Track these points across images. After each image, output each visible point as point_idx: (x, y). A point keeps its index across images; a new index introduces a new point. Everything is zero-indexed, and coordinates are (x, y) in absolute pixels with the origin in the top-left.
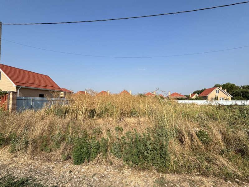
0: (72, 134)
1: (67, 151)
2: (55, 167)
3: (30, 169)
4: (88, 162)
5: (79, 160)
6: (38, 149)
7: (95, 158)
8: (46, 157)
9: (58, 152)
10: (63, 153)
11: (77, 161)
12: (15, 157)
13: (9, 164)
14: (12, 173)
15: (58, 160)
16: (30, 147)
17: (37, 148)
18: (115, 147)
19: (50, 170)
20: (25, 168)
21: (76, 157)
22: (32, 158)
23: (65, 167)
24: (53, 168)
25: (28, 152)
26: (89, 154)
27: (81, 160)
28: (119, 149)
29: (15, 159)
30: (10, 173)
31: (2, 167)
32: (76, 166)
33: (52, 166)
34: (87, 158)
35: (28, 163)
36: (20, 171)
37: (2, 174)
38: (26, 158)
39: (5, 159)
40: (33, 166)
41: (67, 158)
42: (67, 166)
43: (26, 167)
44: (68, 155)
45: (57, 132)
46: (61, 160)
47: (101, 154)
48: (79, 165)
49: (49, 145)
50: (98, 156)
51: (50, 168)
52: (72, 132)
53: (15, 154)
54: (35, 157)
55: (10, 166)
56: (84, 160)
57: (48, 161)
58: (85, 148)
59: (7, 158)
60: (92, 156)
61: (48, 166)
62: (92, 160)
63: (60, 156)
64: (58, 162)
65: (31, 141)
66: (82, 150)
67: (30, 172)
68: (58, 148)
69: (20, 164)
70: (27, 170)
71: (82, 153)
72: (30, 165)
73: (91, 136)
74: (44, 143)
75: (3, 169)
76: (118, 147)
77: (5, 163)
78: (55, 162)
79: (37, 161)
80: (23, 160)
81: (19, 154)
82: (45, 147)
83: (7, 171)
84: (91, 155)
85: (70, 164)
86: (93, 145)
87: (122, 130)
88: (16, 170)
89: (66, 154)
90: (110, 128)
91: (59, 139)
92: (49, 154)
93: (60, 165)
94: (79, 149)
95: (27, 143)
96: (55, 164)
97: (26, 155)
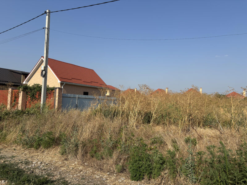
0: (126, 141)
1: (121, 161)
2: (108, 178)
3: (82, 176)
4: (149, 180)
5: (138, 175)
6: (88, 155)
7: (158, 176)
8: (97, 165)
9: (111, 161)
10: (116, 163)
11: (135, 176)
12: (66, 160)
13: (61, 167)
14: (65, 177)
15: (111, 170)
16: (80, 151)
17: (86, 153)
18: (186, 165)
19: (103, 181)
20: (77, 174)
21: (134, 170)
22: (83, 164)
23: (121, 181)
24: (107, 179)
25: (78, 156)
26: (151, 169)
27: (139, 176)
28: (194, 169)
29: (66, 162)
30: (63, 176)
31: (55, 169)
32: (133, 181)
33: (105, 176)
34: (148, 174)
35: (79, 169)
36: (72, 176)
37: (56, 176)
38: (76, 163)
39: (56, 160)
40: (84, 173)
41: (122, 170)
42: (123, 180)
43: (77, 172)
44: (123, 166)
45: (108, 137)
46: (115, 171)
47: (166, 171)
48: (137, 181)
49: (99, 151)
50: (162, 173)
51: (103, 179)
52: (126, 138)
53: (65, 157)
54: (85, 164)
55: (62, 169)
56: (144, 175)
57: (100, 170)
58: (145, 160)
59: (58, 160)
60: (154, 173)
61: (100, 176)
62: (154, 178)
63: (114, 166)
64: (111, 173)
65: (81, 144)
66: (140, 163)
67: (82, 179)
68: (110, 155)
69: (71, 169)
70: (79, 176)
71: (141, 166)
72: (81, 171)
73: (149, 146)
74: (95, 149)
75: (56, 171)
76: (191, 166)
77: (57, 165)
78: (108, 173)
79: (88, 168)
80: (73, 164)
81: (69, 157)
82: (95, 153)
83: (60, 174)
84: (153, 171)
85: (126, 179)
86: (156, 158)
87: (196, 142)
88: (68, 174)
89: (121, 164)
90: (176, 139)
91: (110, 145)
92: (100, 162)
93: (114, 177)
94: (136, 160)
95: (77, 146)
96: (109, 175)
97: (76, 159)
